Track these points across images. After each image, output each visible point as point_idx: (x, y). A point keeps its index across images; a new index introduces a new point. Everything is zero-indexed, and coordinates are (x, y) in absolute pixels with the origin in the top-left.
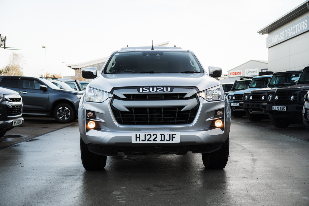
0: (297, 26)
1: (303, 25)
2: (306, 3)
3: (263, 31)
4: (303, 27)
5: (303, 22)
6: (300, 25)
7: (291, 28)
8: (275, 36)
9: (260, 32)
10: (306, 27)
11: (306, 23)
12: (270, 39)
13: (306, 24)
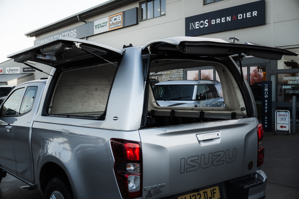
0: (67, 34)
1: (72, 33)
2: (77, 16)
3: (31, 34)
4: (72, 36)
5: (72, 31)
6: (69, 33)
7: (60, 35)
8: (43, 40)
9: (28, 35)
10: (75, 36)
11: (75, 32)
12: (38, 42)
13: (75, 34)
